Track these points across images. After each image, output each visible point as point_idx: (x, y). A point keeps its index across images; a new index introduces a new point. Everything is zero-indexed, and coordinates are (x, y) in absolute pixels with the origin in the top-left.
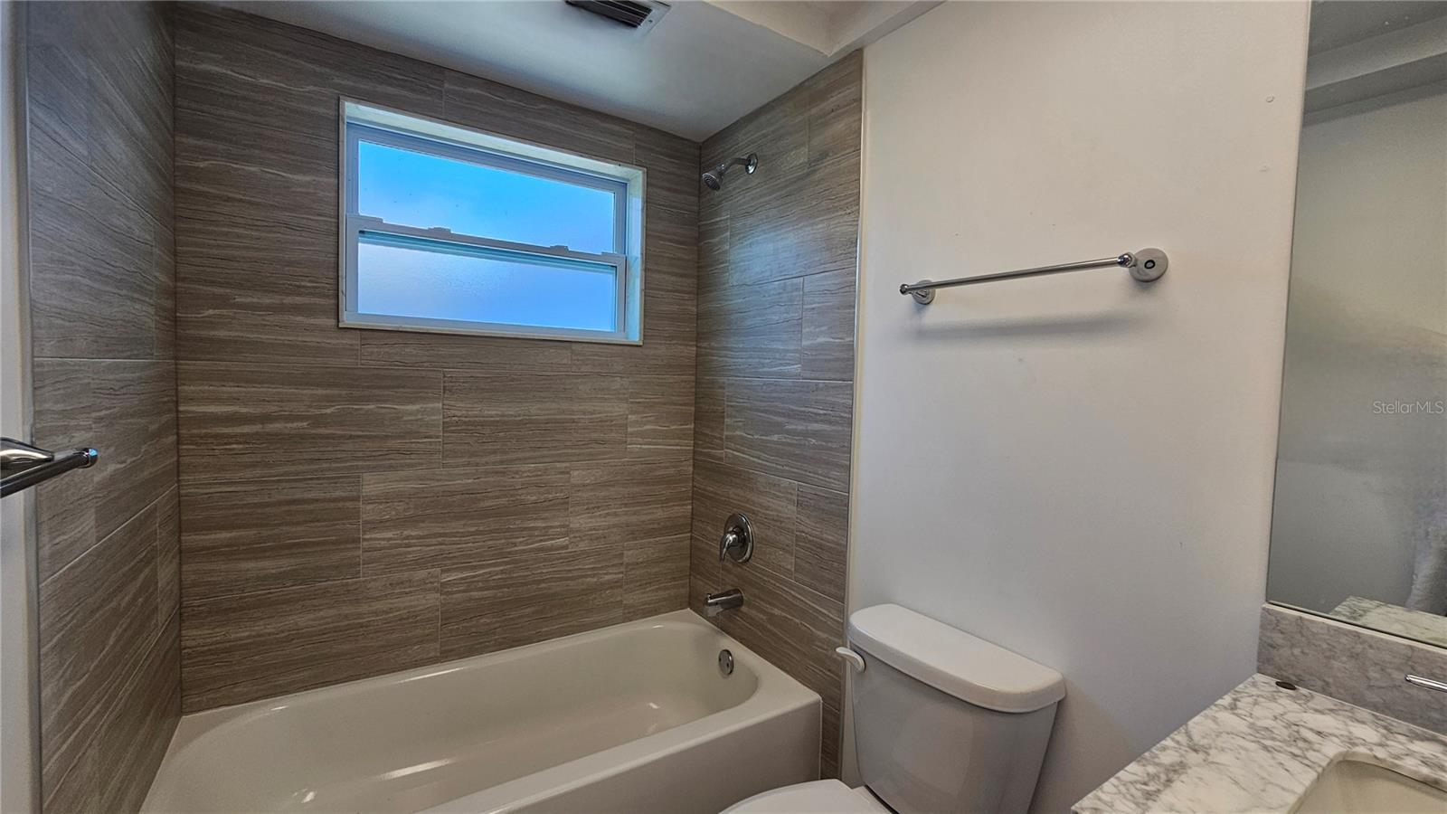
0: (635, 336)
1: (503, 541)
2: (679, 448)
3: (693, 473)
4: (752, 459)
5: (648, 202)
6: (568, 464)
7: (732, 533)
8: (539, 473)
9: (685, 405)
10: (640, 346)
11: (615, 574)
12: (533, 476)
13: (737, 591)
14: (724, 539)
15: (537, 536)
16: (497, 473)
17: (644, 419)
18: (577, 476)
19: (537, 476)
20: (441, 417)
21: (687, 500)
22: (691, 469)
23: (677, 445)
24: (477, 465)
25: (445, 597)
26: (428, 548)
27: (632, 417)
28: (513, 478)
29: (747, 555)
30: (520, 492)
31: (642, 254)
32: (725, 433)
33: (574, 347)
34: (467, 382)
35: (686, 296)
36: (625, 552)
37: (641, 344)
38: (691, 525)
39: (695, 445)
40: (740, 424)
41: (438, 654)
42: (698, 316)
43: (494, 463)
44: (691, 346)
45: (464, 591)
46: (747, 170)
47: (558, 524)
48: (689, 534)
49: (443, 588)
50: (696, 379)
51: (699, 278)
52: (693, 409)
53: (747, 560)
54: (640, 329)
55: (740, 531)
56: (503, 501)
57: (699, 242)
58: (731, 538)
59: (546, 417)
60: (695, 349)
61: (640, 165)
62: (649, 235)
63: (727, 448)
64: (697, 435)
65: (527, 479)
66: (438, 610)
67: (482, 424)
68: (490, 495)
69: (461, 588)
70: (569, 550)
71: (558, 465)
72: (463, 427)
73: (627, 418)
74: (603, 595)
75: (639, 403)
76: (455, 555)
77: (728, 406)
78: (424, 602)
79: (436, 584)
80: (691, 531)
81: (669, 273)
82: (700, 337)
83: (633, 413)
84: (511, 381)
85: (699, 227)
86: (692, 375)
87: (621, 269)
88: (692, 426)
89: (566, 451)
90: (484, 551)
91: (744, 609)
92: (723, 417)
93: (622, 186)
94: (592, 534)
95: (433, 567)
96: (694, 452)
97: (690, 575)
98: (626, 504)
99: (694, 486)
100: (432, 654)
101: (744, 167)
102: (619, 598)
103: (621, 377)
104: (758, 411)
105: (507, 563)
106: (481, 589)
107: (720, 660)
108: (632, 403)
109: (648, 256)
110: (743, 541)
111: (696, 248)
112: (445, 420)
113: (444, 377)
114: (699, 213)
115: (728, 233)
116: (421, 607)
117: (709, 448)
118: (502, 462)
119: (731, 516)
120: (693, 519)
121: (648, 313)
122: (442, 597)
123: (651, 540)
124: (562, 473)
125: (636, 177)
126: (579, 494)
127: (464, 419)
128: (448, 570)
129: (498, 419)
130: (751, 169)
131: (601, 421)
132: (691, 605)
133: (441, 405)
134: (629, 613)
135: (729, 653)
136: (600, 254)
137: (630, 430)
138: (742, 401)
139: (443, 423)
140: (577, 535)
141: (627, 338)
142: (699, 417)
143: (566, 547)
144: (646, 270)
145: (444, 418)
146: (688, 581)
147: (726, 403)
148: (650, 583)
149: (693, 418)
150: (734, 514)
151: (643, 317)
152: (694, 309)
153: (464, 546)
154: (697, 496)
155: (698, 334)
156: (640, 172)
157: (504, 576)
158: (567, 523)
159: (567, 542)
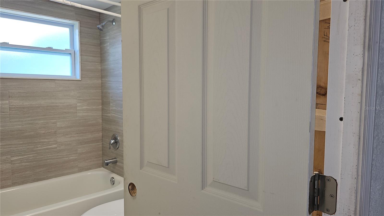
0: (78, 77)
1: (33, 146)
2: (97, 114)
3: (102, 122)
4: (118, 116)
5: (81, 32)
6: (56, 120)
7: (113, 140)
8: (45, 124)
9: (98, 100)
10: (80, 81)
11: (75, 156)
12: (43, 125)
13: (116, 158)
14: (110, 142)
15: (45, 144)
16: (29, 124)
17: (83, 105)
18: (59, 124)
19: (44, 124)
20: (8, 106)
21: (100, 131)
22: (101, 121)
23: (96, 113)
24: (22, 121)
25: (13, 165)
26: (6, 149)
27: (78, 104)
28: (35, 125)
29: (118, 147)
30: (38, 130)
31: (79, 50)
32: (111, 108)
33: (56, 81)
34: (17, 94)
35: (97, 64)
36: (78, 149)
37: (81, 80)
38: (102, 140)
39: (102, 113)
40: (114, 105)
41: (11, 184)
42: (102, 70)
43: (28, 121)
44: (99, 80)
45: (19, 163)
46: (113, 24)
47: (53, 140)
48: (102, 143)
49: (12, 162)
50: (102, 91)
51: (101, 57)
52: (101, 101)
53: (118, 148)
54: (80, 75)
55: (115, 139)
56: (32, 133)
57: (100, 45)
58: (112, 141)
59: (47, 105)
60: (101, 81)
61: (77, 20)
62: (81, 43)
63: (111, 113)
64: (103, 109)
65: (41, 126)
66: (10, 169)
67: (24, 108)
68: (28, 131)
69: (18, 162)
70: (57, 149)
71: (52, 121)
72: (17, 109)
73: (77, 105)
74: (71, 164)
75: (81, 99)
76: (16, 151)
77: (111, 100)
78: (5, 167)
79: (9, 161)
80: (102, 142)
81: (90, 56)
82: (102, 77)
83: (79, 103)
84: (34, 93)
85: (100, 40)
86: (100, 90)
87: (73, 55)
88: (101, 107)
89: (54, 116)
90: (26, 150)
91: (118, 164)
92: (110, 103)
93: (72, 27)
94: (65, 143)
95: (8, 155)
96: (102, 115)
97: (102, 156)
98: (77, 133)
99: (102, 127)
100: (9, 184)
101: (112, 23)
102: (76, 165)
103: (74, 91)
104: (119, 101)
105: (35, 154)
106: (26, 162)
107: (111, 181)
108: (78, 99)
109: (81, 50)
110: (116, 142)
111: (99, 47)
112: (10, 107)
113: (9, 92)
114: (100, 35)
115: (109, 44)
116: (4, 169)
117: (106, 114)
118: (31, 120)
119: (113, 135)
120: (102, 137)
121: (82, 70)
122: (12, 165)
123: (88, 145)
124: (53, 123)
125: (77, 24)
126: (60, 130)
127: (16, 106)
128: (14, 156)
129: (29, 106)
130: (114, 23)
131: (67, 106)
132: (103, 166)
133: (8, 102)
134: (80, 169)
135: (113, 178)
136: (65, 50)
137: (78, 108)
138: (115, 98)
139: (9, 107)
140: (60, 144)
141: (76, 78)
142: (103, 104)
143: (56, 148)
144: (81, 55)
145: (9, 106)
146: (102, 158)
147: (110, 99)
148: (88, 159)
149: (101, 104)
150: (114, 134)
151: (81, 71)
152: (100, 68)
153: (19, 148)
154: (104, 130)
155: (102, 76)
156: (78, 22)
157: (34, 158)
158: (56, 140)
159: (56, 146)
